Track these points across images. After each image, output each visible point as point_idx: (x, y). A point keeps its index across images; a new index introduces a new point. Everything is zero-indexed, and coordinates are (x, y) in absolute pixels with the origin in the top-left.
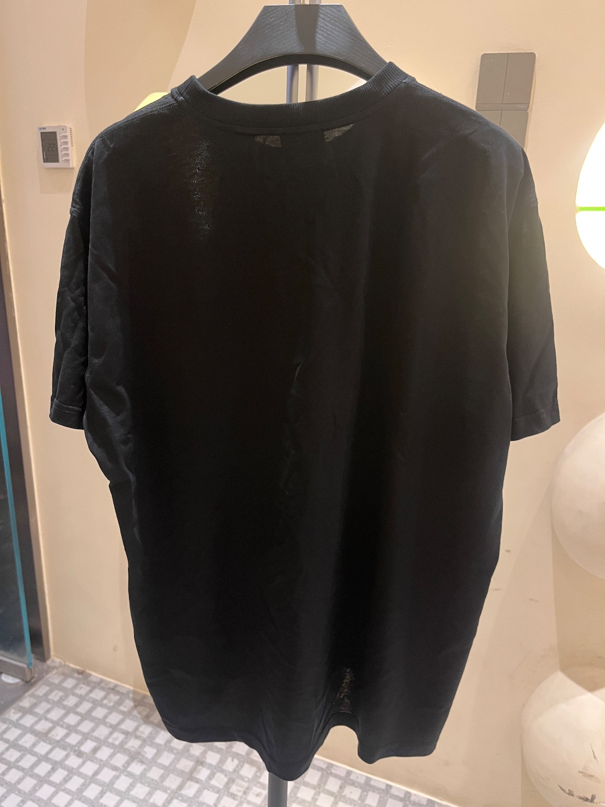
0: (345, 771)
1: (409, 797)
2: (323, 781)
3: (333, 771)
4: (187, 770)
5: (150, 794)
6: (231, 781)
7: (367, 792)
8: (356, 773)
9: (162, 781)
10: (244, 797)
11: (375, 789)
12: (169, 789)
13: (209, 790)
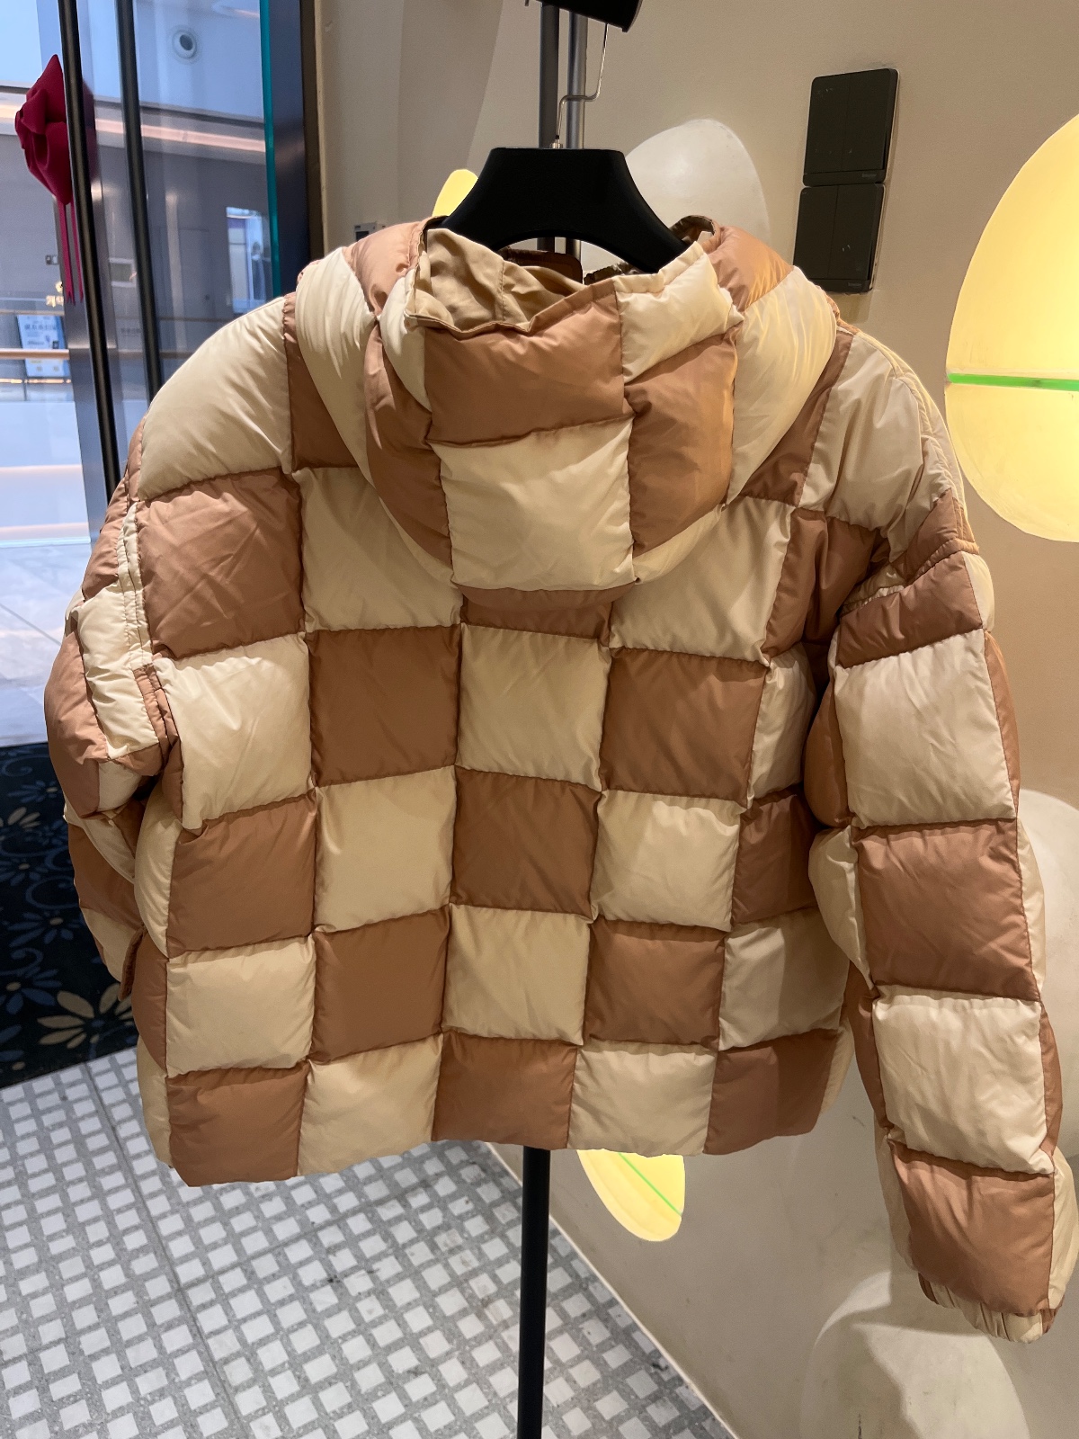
0: (608, 1298)
1: (675, 1386)
2: (567, 1292)
3: (591, 1288)
4: (403, 1186)
5: (340, 1192)
6: (445, 1227)
7: (617, 1344)
8: (622, 1307)
9: (365, 1184)
10: (447, 1255)
11: (632, 1344)
12: (367, 1197)
13: (410, 1224)
